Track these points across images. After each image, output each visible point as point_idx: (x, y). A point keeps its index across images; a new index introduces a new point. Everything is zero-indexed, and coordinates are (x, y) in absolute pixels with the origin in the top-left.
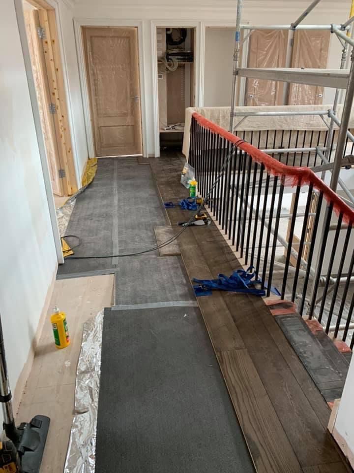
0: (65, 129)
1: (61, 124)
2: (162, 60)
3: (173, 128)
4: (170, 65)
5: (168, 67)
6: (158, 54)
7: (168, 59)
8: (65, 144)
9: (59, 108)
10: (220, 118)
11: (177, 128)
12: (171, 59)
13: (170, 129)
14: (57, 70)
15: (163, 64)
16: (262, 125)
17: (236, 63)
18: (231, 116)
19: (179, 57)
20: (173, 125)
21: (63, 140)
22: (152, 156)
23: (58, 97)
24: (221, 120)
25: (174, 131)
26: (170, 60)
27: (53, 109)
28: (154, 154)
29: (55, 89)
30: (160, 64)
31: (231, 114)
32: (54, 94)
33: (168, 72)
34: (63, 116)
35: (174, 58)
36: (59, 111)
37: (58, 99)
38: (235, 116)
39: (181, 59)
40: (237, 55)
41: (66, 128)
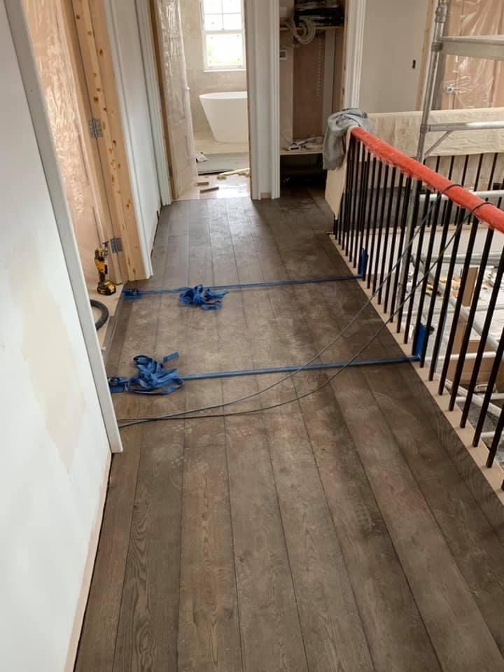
0: (119, 166)
1: (111, 157)
2: (287, 25)
3: (303, 146)
4: (300, 33)
5: (297, 36)
6: (280, 12)
7: (297, 22)
8: (119, 192)
9: (107, 126)
10: (396, 134)
11: (310, 146)
12: (302, 21)
13: (298, 148)
14: (101, 52)
15: (289, 30)
16: (471, 145)
17: (440, 26)
18: (421, 132)
19: (319, 18)
20: (303, 142)
21: (116, 187)
22: (265, 197)
23: (104, 107)
24: (396, 137)
25: (305, 152)
26: (300, 24)
27: (95, 129)
28: (270, 194)
29: (98, 90)
30: (285, 31)
31: (421, 128)
32: (96, 99)
33: (298, 46)
34: (114, 142)
35: (308, 20)
36: (106, 132)
37: (105, 109)
38: (430, 131)
39: (320, 21)
40: (442, 11)
41: (121, 163)
